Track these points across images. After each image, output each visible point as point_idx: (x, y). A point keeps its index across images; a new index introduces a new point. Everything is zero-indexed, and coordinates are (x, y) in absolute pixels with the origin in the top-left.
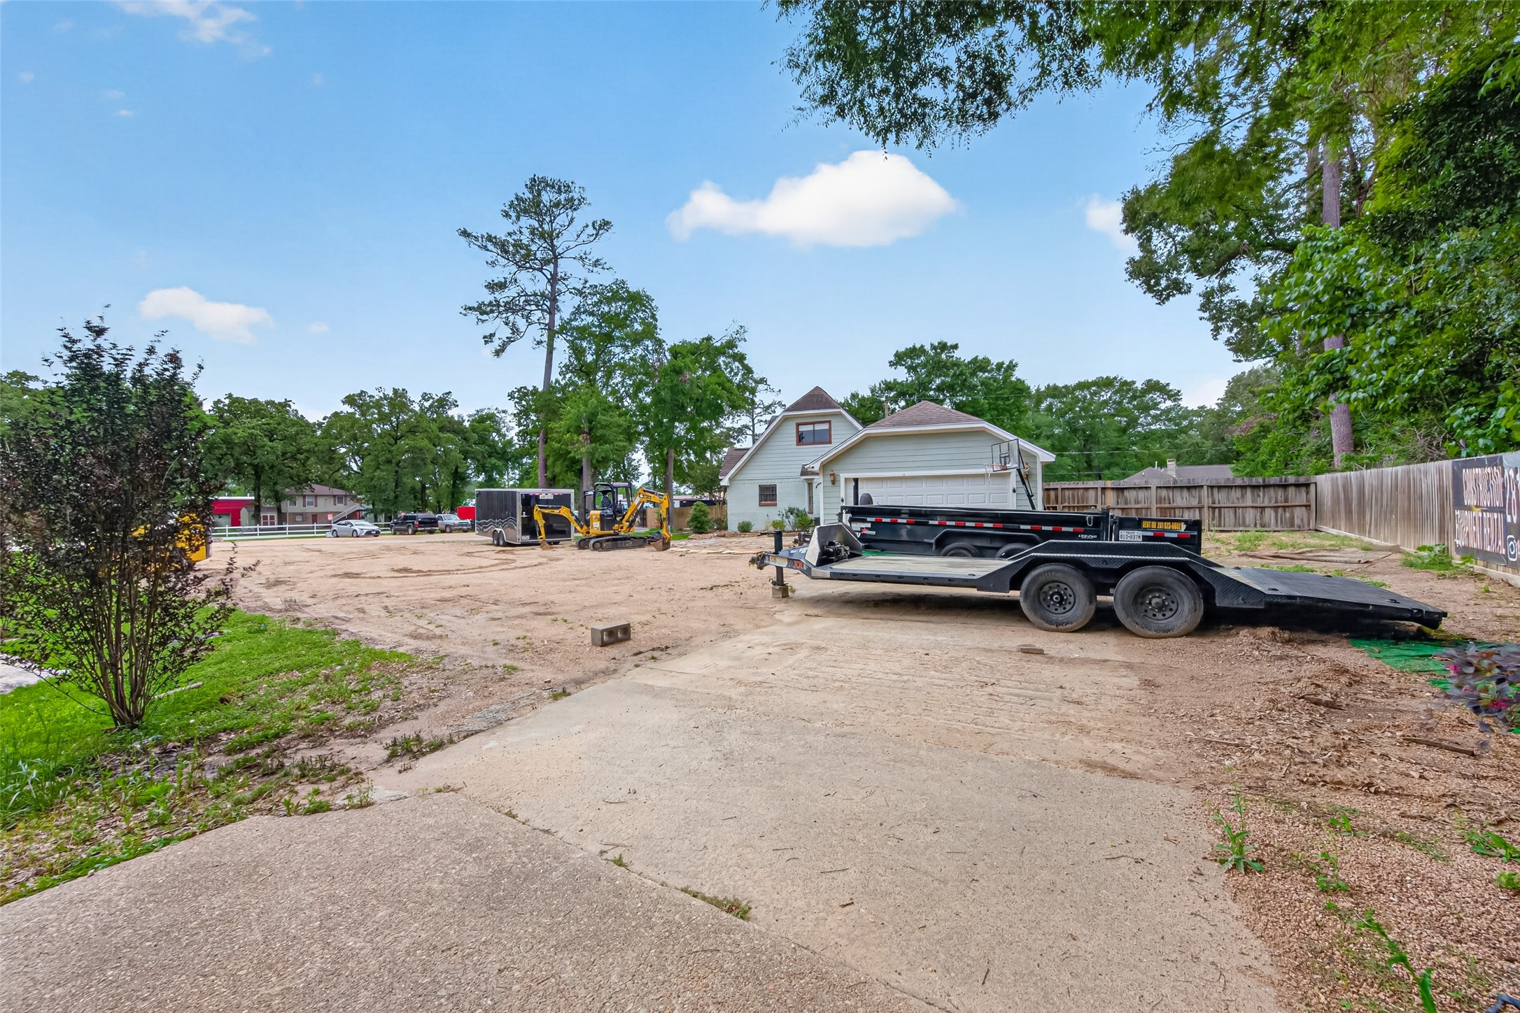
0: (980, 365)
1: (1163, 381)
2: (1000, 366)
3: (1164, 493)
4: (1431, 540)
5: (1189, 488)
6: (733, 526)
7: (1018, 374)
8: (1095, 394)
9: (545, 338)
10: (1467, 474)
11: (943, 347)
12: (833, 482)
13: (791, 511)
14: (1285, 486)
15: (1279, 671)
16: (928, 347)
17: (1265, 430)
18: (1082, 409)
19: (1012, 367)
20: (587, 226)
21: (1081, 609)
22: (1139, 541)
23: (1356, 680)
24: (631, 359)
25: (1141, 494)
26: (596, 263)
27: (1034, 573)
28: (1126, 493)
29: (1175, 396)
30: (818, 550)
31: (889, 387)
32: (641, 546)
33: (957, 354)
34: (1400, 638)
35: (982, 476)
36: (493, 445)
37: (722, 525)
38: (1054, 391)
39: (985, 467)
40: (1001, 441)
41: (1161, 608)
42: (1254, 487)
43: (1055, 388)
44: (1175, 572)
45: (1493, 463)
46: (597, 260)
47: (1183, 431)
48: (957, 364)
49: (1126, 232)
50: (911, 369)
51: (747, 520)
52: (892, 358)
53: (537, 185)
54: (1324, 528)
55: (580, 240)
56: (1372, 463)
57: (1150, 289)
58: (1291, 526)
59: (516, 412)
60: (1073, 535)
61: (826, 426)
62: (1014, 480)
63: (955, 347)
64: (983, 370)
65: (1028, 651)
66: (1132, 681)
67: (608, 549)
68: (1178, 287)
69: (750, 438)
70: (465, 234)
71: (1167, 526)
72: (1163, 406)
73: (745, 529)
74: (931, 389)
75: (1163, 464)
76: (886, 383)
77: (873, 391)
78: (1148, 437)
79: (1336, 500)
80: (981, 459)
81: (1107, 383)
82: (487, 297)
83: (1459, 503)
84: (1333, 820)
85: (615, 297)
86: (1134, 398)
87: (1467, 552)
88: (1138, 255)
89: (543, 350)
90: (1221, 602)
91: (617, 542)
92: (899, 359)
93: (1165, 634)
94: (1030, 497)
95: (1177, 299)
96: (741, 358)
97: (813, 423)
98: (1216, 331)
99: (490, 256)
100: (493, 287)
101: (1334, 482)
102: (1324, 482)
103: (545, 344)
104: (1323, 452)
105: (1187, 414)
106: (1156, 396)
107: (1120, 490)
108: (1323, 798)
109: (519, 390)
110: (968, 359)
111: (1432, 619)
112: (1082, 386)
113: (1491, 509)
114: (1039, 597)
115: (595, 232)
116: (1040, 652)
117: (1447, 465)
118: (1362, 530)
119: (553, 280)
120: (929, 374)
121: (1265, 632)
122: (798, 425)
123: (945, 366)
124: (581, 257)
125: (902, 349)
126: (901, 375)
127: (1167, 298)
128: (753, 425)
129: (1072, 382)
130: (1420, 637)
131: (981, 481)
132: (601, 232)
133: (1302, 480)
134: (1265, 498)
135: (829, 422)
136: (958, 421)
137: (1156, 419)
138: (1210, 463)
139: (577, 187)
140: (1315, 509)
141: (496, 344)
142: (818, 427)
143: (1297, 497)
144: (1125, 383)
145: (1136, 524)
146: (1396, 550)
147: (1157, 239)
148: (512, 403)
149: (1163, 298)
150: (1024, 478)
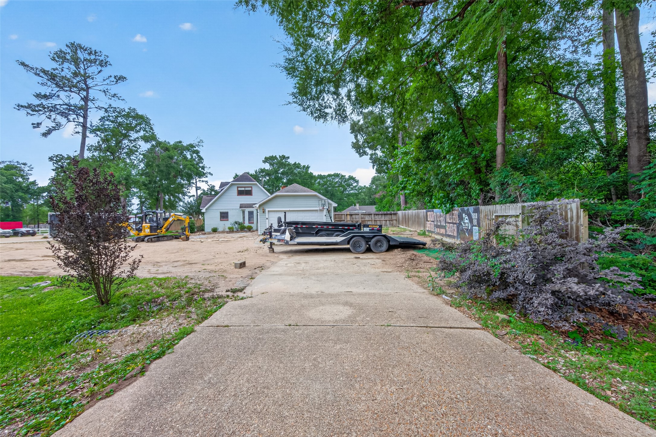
0: (297, 166)
1: (354, 177)
2: (304, 166)
3: (363, 216)
4: (422, 229)
5: (369, 214)
6: (208, 229)
7: (310, 171)
8: (333, 179)
9: (80, 131)
10: (428, 213)
11: (283, 157)
12: (264, 212)
13: (236, 223)
14: (391, 214)
15: (404, 256)
16: (278, 157)
17: (384, 197)
18: (330, 184)
19: (308, 167)
20: (111, 76)
21: (364, 246)
22: (368, 231)
23: (416, 256)
24: (134, 146)
25: (357, 216)
26: (114, 95)
27: (353, 239)
28: (353, 216)
29: (357, 182)
30: (289, 236)
31: (262, 171)
32: (171, 240)
33: (289, 160)
34: (420, 248)
35: (317, 210)
36: (19, 185)
37: (201, 229)
38: (321, 177)
39: (316, 207)
40: (322, 199)
41: (380, 246)
42: (385, 214)
43: (321, 175)
44: (383, 237)
45: (433, 211)
46: (115, 94)
47: (359, 193)
48: (289, 164)
49: (351, 133)
50: (271, 164)
51: (215, 226)
52: (264, 159)
53: (75, 47)
54: (401, 226)
55: (105, 83)
56: (409, 209)
57: (357, 152)
58: (392, 225)
59: (54, 168)
60: (353, 229)
61: (250, 189)
62: (325, 212)
63: (288, 158)
64: (298, 167)
65: (356, 258)
66: (380, 261)
67: (155, 242)
68: (365, 153)
69: (194, 189)
70: (23, 64)
71: (375, 227)
72: (354, 185)
73: (215, 230)
74: (279, 173)
75: (355, 205)
76: (261, 169)
77: (256, 172)
78: (349, 195)
79: (403, 218)
80: (315, 205)
81: (337, 175)
82: (36, 102)
83: (427, 221)
84: (418, 272)
85: (128, 116)
86: (345, 181)
87: (428, 231)
88: (355, 141)
89: (80, 136)
90: (391, 243)
91: (159, 239)
92: (266, 160)
93: (381, 252)
94: (331, 218)
95: (365, 156)
96: (197, 152)
97: (245, 187)
98: (374, 166)
99: (39, 79)
100: (38, 96)
101: (402, 213)
102: (400, 213)
103: (81, 134)
104: (399, 205)
105: (361, 188)
106: (352, 181)
107: (351, 215)
108: (416, 270)
109: (57, 156)
110: (293, 163)
111: (424, 244)
112: (329, 176)
113: (432, 221)
114: (355, 246)
115: (115, 80)
116: (359, 258)
117: (425, 210)
118: (409, 227)
119: (86, 99)
120: (279, 168)
121: (399, 249)
122: (238, 187)
123: (285, 165)
124: (104, 91)
125: (268, 156)
126: (267, 166)
127: (362, 155)
128: (196, 182)
129: (326, 174)
130: (423, 248)
131: (315, 212)
132: (119, 81)
133: (395, 212)
134: (387, 218)
135: (251, 187)
136: (308, 192)
137: (352, 189)
138: (367, 205)
139: (103, 54)
140: (397, 220)
141: (43, 129)
142: (247, 189)
143: (394, 217)
144: (343, 176)
145: (367, 226)
146: (416, 231)
147: (359, 137)
148: (51, 163)
149: (361, 155)
150: (329, 211)
